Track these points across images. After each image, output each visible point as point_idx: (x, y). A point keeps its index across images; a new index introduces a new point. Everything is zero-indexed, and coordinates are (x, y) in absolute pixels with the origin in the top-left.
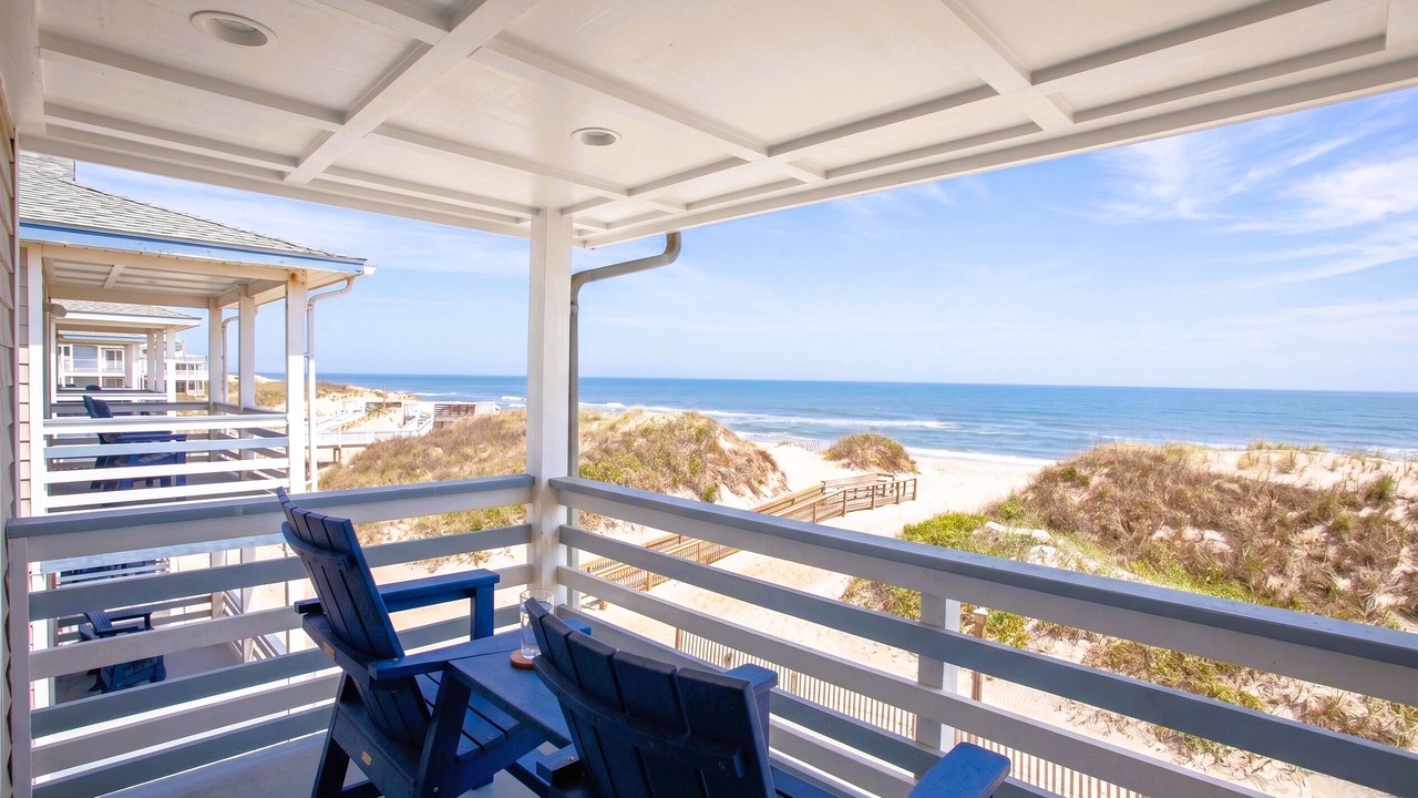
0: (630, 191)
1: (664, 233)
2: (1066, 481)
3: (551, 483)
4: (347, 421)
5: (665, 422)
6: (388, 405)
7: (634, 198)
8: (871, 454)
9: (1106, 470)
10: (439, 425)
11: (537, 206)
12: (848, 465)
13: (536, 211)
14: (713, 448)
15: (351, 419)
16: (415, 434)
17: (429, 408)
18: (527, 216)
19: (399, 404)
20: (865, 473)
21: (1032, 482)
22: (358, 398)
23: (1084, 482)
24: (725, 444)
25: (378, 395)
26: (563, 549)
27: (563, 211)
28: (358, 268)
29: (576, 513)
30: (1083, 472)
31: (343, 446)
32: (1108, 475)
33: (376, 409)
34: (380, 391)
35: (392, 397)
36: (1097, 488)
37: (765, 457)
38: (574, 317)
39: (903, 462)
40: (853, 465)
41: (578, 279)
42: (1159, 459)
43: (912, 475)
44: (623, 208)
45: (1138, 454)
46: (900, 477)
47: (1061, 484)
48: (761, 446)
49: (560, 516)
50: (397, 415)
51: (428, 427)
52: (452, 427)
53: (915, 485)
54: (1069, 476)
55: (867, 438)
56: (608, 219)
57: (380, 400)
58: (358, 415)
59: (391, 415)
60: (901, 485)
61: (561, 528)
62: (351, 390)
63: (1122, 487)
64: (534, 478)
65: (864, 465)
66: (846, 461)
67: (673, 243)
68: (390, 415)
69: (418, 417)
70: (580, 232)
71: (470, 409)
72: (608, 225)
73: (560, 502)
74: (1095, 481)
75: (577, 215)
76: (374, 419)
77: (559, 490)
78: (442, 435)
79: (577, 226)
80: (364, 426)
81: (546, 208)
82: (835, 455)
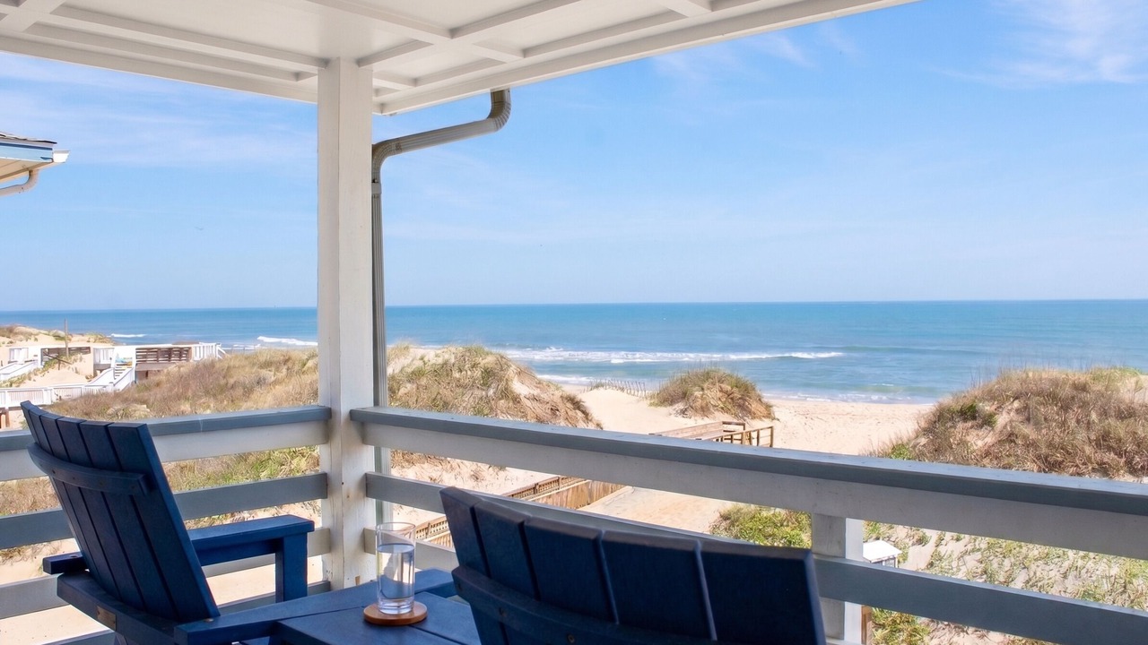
0: (454, 32)
1: (488, 90)
2: (965, 420)
3: (354, 416)
4: (16, 374)
5: (440, 361)
6: (73, 351)
7: (458, 41)
8: (713, 395)
9: (1016, 404)
10: (143, 375)
11: (326, 55)
12: (683, 412)
13: (324, 62)
14: (506, 394)
15: (19, 373)
16: (110, 389)
17: (129, 353)
18: (313, 69)
19: (86, 350)
20: (707, 421)
21: (923, 424)
22: (32, 341)
23: (988, 421)
24: (520, 388)
25: (58, 337)
26: (371, 504)
27: (361, 61)
28: (46, 153)
29: (387, 454)
30: (987, 408)
31: (11, 409)
32: (1018, 411)
33: (55, 357)
34: (62, 333)
35: (77, 342)
36: (1005, 427)
37: (576, 404)
38: (376, 198)
39: (754, 406)
40: (689, 413)
41: (381, 150)
42: (1083, 388)
43: (767, 423)
44: (440, 55)
45: (1055, 383)
46: (754, 424)
47: (960, 425)
48: (569, 390)
49: (365, 461)
50: (86, 364)
51: (126, 380)
52: (162, 378)
53: (772, 436)
54: (969, 413)
55: (707, 376)
56: (416, 73)
57: (61, 345)
58: (31, 367)
59: (77, 365)
60: (754, 435)
61: (367, 477)
62: (22, 333)
63: (1037, 425)
64: (330, 409)
65: (705, 410)
66: (680, 406)
67: (500, 103)
68: (75, 365)
69: (113, 365)
70: (378, 91)
71: (183, 353)
72: (416, 81)
73: (364, 440)
74: (1002, 420)
75: (377, 67)
76: (54, 372)
77: (363, 423)
78: (147, 388)
79: (377, 83)
80: (39, 381)
81: (339, 58)
82: (667, 399)
